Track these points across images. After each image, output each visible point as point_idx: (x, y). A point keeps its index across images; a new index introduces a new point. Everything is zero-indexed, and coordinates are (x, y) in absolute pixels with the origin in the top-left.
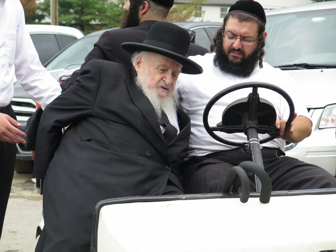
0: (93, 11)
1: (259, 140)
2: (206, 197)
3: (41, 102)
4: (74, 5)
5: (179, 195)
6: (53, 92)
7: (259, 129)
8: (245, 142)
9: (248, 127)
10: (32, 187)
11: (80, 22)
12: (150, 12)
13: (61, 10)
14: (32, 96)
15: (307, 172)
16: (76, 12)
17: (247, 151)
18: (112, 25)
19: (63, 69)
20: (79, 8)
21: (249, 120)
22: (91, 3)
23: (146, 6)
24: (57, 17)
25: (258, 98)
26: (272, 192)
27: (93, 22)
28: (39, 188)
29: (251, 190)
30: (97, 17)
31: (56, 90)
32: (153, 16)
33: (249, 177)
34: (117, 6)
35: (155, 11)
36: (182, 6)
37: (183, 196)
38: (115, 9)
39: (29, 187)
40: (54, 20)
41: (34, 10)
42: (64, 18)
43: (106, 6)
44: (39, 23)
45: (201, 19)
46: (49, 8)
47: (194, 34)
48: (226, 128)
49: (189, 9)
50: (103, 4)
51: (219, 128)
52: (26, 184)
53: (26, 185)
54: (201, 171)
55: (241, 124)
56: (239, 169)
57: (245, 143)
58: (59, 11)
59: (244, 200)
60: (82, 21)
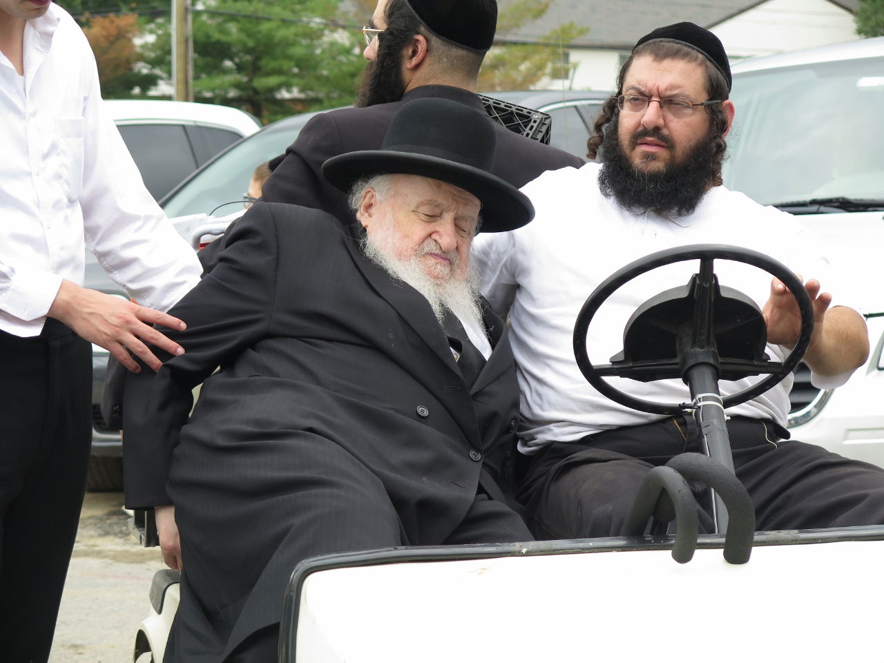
0: (285, 64)
1: (720, 398)
2: (583, 549)
3: (147, 300)
4: (234, 49)
5: (512, 544)
6: (179, 274)
7: (721, 367)
8: (684, 403)
9: (691, 362)
10: (124, 528)
11: (251, 93)
12: (431, 64)
13: (201, 62)
14: (124, 286)
15: (847, 480)
16: (240, 68)
17: (689, 427)
18: (334, 102)
19: (203, 216)
20: (248, 58)
21: (694, 344)
22: (279, 44)
23: (420, 47)
24: (191, 81)
25: (717, 286)
26: (756, 533)
27: (284, 94)
28: (141, 529)
29: (700, 529)
30: (295, 81)
31: (186, 270)
32: (441, 73)
33: (695, 494)
34: (348, 51)
35: (445, 60)
36: (517, 52)
37: (521, 546)
38: (343, 58)
39: (117, 529)
40: (182, 88)
41: (128, 63)
42: (208, 84)
43: (318, 51)
44: (143, 96)
45: (567, 83)
46: (168, 58)
47: (547, 122)
48: (635, 367)
49: (537, 58)
50: (311, 47)
51: (618, 368)
52: (108, 519)
53: (108, 522)
54: (568, 480)
55: (675, 356)
56: (667, 473)
57: (684, 406)
58: (196, 66)
59: (683, 556)
60: (255, 91)
